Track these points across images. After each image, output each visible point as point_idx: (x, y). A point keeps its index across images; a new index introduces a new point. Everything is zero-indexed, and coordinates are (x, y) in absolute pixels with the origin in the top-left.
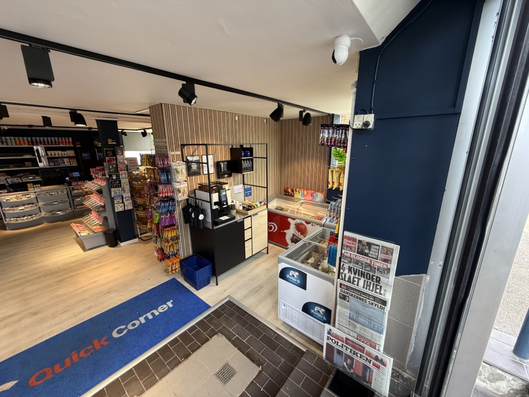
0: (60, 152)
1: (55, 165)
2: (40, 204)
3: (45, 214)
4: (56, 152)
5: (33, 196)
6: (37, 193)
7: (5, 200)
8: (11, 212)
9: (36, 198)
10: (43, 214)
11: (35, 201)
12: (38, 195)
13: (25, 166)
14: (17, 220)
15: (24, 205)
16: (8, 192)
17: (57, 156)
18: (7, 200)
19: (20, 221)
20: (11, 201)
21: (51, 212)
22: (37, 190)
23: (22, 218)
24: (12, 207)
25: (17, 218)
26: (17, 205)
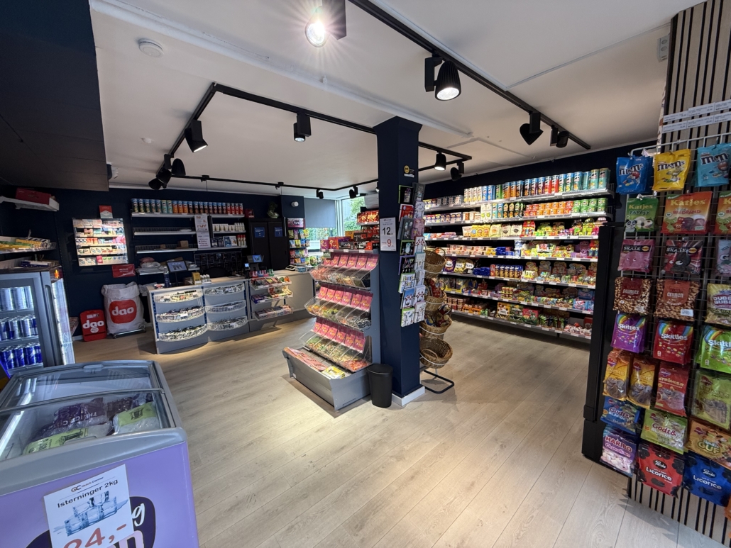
0: (226, 226)
1: (218, 246)
2: (208, 308)
3: (213, 327)
4: (222, 226)
5: (199, 293)
6: (205, 289)
7: (162, 301)
8: (168, 321)
9: (203, 297)
10: (209, 326)
11: (200, 303)
12: (206, 292)
13: (179, 246)
14: (175, 337)
15: (187, 310)
16: (165, 287)
17: (222, 232)
18: (166, 300)
19: (179, 339)
20: (172, 301)
21: (221, 322)
22: (205, 283)
23: (182, 333)
24: (170, 312)
25: (175, 331)
26: (178, 309)
